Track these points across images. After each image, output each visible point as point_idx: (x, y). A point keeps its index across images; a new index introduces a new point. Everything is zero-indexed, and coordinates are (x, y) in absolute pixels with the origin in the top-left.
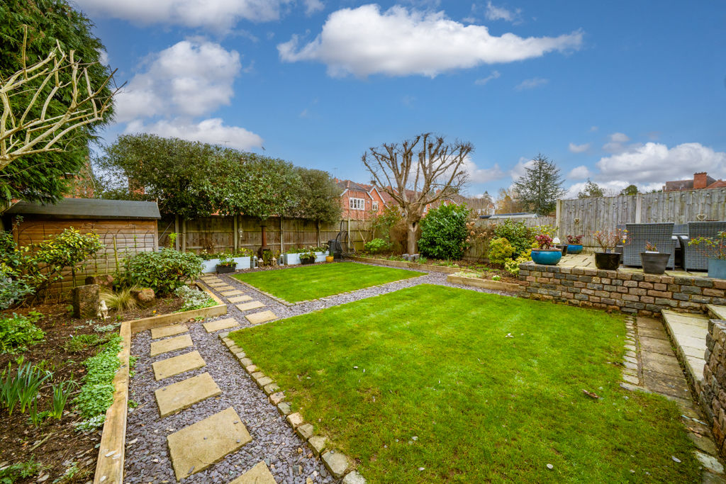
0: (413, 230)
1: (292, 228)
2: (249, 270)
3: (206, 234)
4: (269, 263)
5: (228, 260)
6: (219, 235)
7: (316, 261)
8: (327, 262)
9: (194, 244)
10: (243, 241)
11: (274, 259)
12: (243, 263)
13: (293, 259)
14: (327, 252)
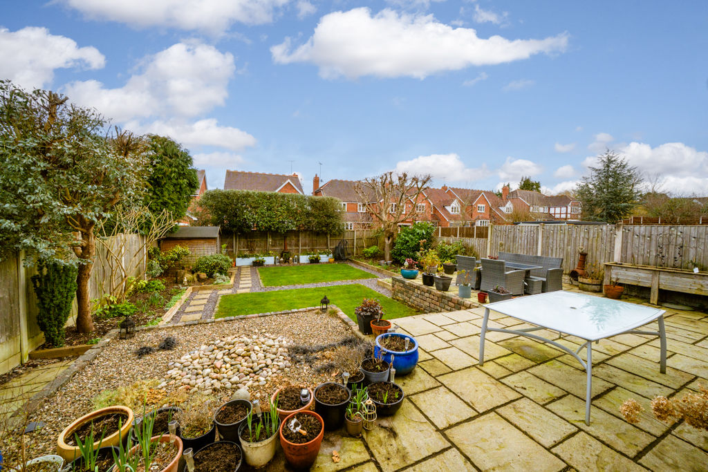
0: (388, 242)
1: (308, 237)
2: (273, 265)
3: (251, 242)
4: (286, 261)
5: (260, 258)
6: (258, 242)
7: (320, 261)
8: (329, 262)
9: (244, 248)
10: (273, 246)
11: (291, 259)
12: (269, 260)
13: (304, 259)
14: (332, 255)
